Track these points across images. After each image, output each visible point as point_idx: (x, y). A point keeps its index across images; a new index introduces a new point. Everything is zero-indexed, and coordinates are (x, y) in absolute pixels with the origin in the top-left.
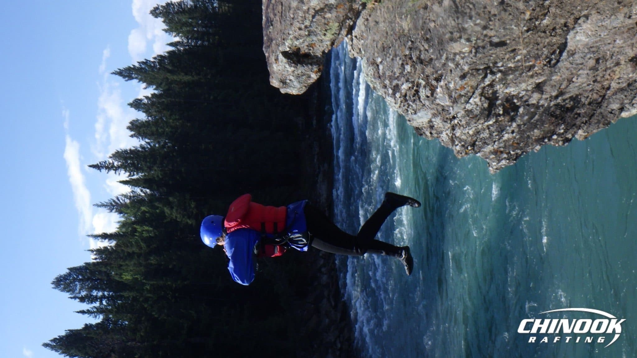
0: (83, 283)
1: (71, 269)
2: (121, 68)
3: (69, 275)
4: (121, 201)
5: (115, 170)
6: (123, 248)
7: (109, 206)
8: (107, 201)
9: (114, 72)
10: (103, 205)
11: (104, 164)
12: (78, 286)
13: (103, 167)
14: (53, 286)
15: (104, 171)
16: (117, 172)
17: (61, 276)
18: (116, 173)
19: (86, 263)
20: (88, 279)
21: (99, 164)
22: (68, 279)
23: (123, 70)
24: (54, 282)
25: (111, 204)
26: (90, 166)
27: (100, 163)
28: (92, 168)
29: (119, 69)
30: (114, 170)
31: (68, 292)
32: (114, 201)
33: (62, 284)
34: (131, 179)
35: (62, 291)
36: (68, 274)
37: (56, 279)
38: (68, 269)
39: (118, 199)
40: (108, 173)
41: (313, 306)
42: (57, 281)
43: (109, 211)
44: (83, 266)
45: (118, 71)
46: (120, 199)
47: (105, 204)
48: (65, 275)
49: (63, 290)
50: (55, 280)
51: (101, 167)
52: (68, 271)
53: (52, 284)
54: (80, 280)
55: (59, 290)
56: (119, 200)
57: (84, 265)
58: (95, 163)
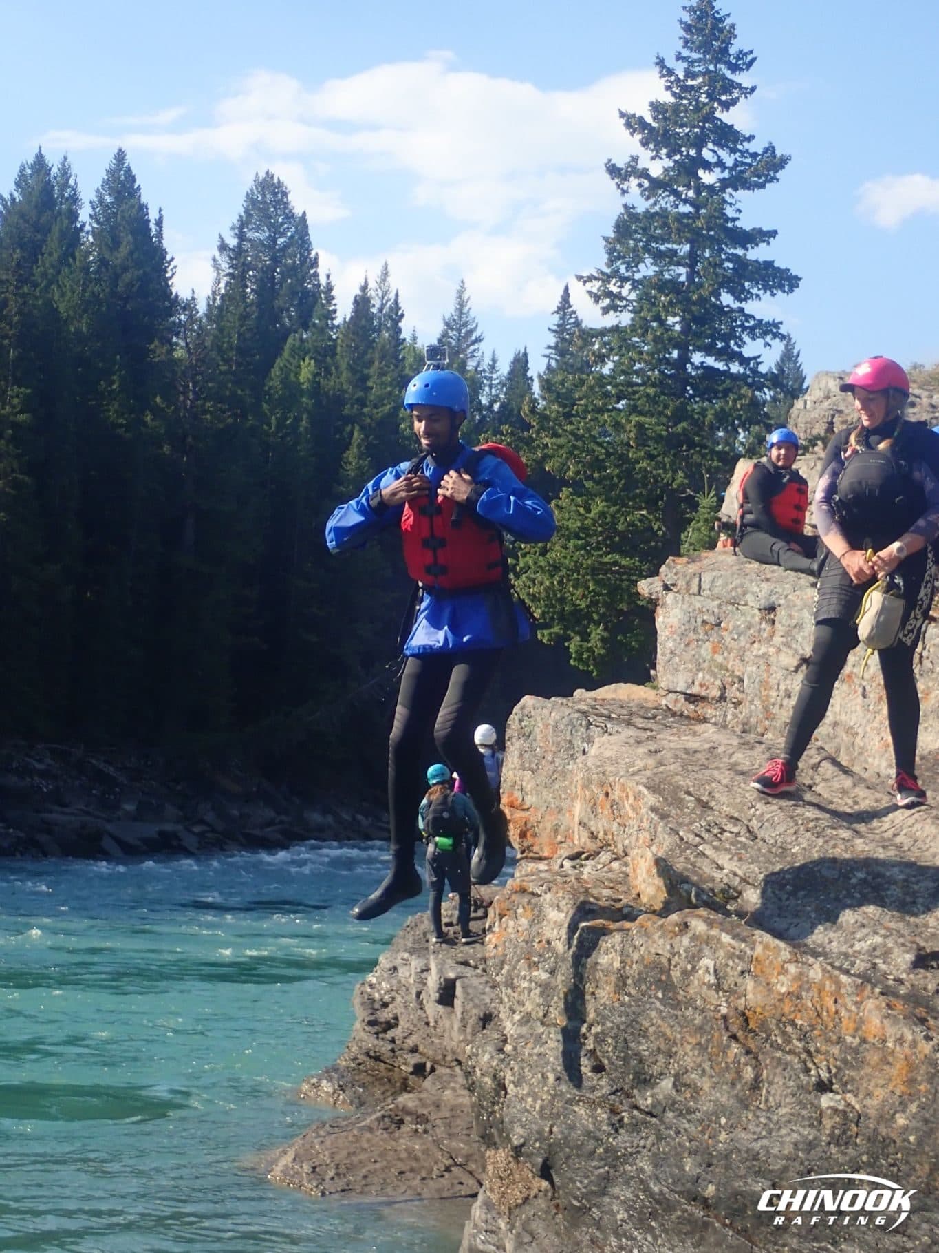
0: (264, 245)
1: (303, 219)
2: (800, 360)
3: (290, 216)
4: (472, 348)
5: (556, 348)
6: (377, 363)
7: (460, 318)
8: (472, 314)
9: (793, 341)
10: (462, 305)
11: (572, 320)
12: (257, 234)
13: (561, 319)
14: (262, 175)
15: (556, 319)
16: (550, 351)
17: (285, 194)
18: (549, 347)
19: (316, 259)
20: (276, 261)
21: (570, 310)
22: (275, 208)
23: (795, 362)
24: (273, 176)
25: (465, 324)
26: (566, 289)
27: (574, 312)
28: (561, 292)
29: (798, 355)
30: (557, 343)
31: (247, 211)
32: (471, 332)
33: (264, 196)
34: (532, 380)
35: (248, 194)
36: (290, 212)
37: (279, 182)
38: (304, 214)
39: (478, 340)
40: (550, 329)
41: (254, 789)
42: (273, 184)
43: (448, 316)
44: (309, 251)
45: (795, 352)
46: (476, 346)
47: (465, 310)
48: (286, 204)
49: (250, 199)
50: (276, 181)
51: (565, 314)
52: (298, 211)
53: (267, 173)
54: (274, 241)
55: (251, 190)
56: (473, 343)
57: (313, 255)
58: (572, 300)
